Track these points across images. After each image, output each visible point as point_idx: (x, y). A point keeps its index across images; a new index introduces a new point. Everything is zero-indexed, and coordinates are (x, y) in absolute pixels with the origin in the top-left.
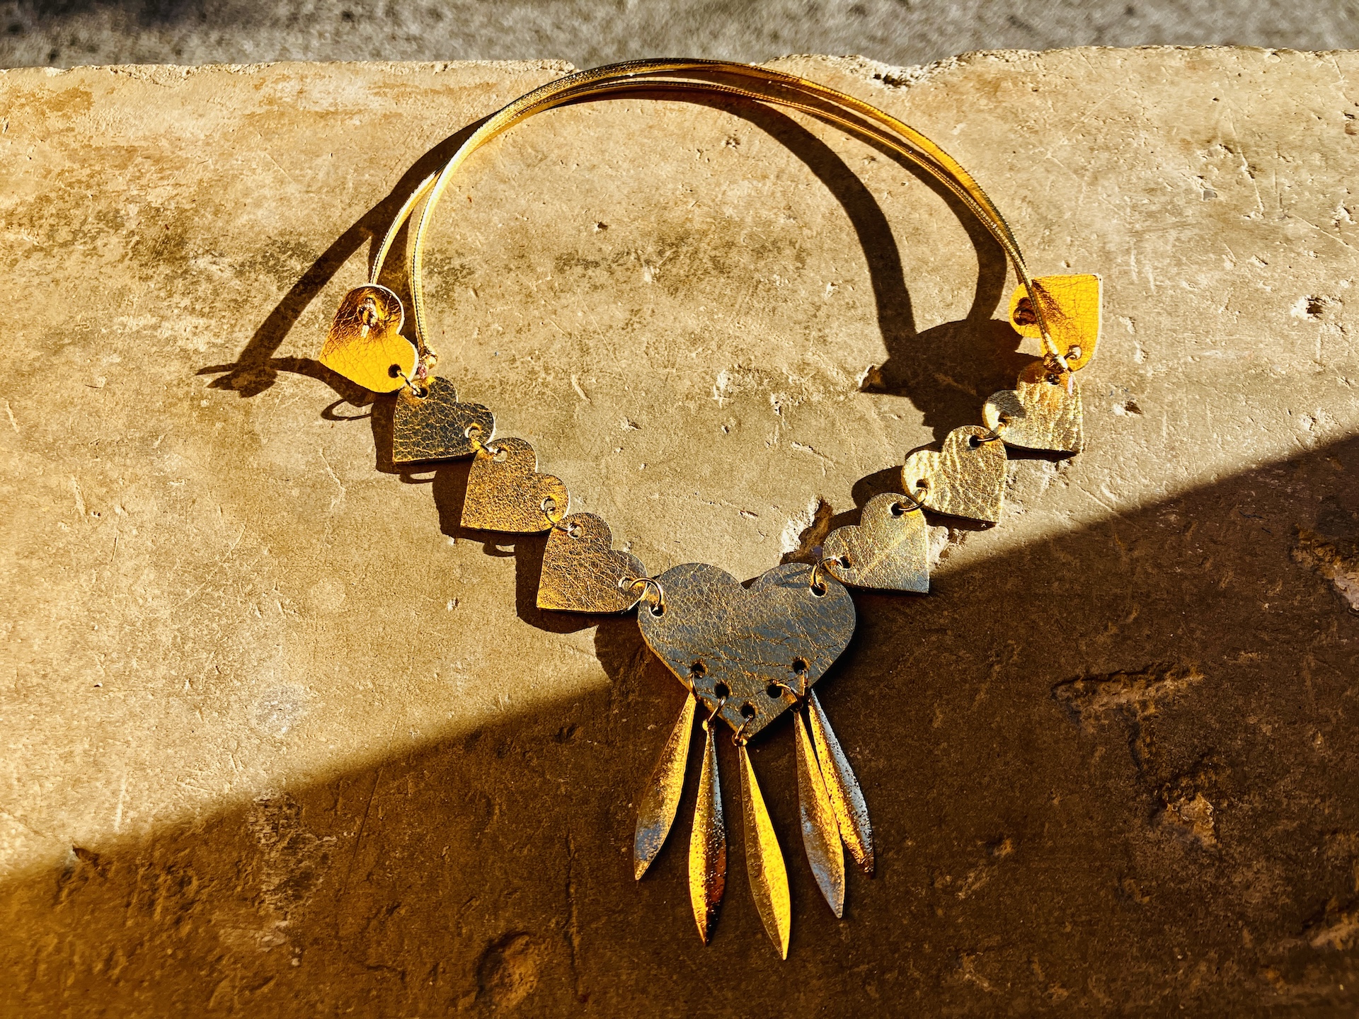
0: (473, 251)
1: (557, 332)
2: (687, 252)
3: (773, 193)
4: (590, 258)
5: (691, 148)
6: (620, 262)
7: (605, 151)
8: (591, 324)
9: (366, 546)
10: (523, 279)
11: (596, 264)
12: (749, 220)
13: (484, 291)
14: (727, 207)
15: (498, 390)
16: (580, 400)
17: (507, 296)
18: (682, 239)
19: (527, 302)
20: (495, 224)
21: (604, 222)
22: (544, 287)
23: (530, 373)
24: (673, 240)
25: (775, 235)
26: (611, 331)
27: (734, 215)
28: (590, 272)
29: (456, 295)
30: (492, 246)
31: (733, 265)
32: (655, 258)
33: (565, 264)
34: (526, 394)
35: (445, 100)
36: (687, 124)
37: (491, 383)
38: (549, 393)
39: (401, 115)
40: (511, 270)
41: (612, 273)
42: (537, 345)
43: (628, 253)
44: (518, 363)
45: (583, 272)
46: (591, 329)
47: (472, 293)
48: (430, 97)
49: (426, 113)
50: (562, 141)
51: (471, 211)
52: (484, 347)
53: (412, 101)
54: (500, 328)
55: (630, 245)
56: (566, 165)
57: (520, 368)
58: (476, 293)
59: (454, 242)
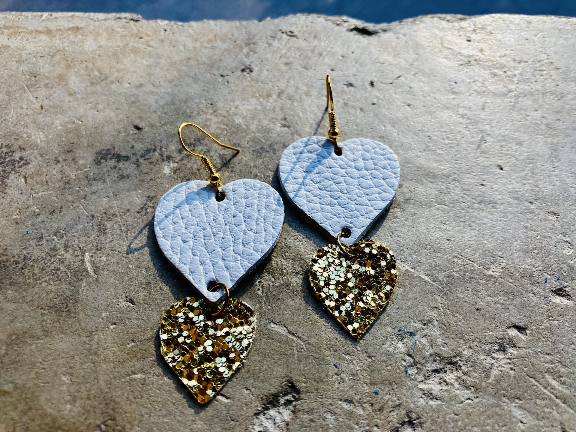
0: (34, 146)
1: (83, 214)
2: (202, 150)
3: (274, 108)
4: (123, 153)
5: (216, 73)
6: (147, 157)
7: (152, 74)
8: (112, 207)
10: (67, 170)
11: (127, 158)
12: (253, 127)
13: (32, 178)
14: (238, 117)
15: (20, 266)
16: (88, 275)
17: (50, 184)
18: (199, 140)
19: (65, 188)
20: (56, 127)
21: (140, 126)
22: (81, 176)
23: (52, 249)
24: (192, 141)
25: (272, 139)
26: (128, 214)
27: (243, 123)
28: (121, 165)
29: (10, 181)
30: (48, 143)
32: (175, 155)
34: (43, 269)
35: (43, 37)
36: (215, 57)
37: (15, 259)
38: (63, 268)
39: (9, 46)
40: (59, 162)
41: (138, 166)
42: (63, 225)
43: (154, 150)
44: (44, 242)
45: (116, 164)
46: (112, 212)
47: (23, 180)
48: (34, 35)
49: (28, 46)
50: (122, 66)
51: (40, 116)
52: (19, 226)
53: (20, 37)
54: (38, 210)
55: (157, 144)
56: (121, 84)
57: (44, 246)
58: (26, 180)
59: (20, 140)
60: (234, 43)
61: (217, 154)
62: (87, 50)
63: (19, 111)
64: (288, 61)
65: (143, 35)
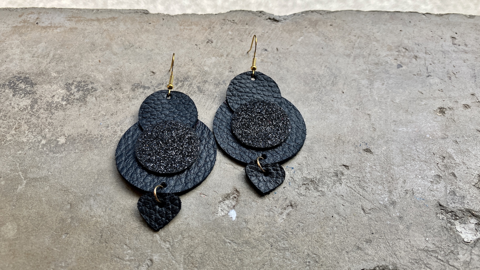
0: (98, 81)
1: (128, 115)
2: (188, 84)
3: (225, 62)
4: (146, 85)
5: (193, 44)
6: (159, 87)
7: (158, 44)
9: (30, 208)
10: (118, 94)
11: (148, 88)
12: (214, 72)
13: (99, 97)
14: (206, 67)
15: (99, 139)
17: (109, 100)
18: (186, 79)
19: (117, 103)
20: (109, 72)
21: (154, 72)
22: (125, 97)
23: (114, 132)
24: (182, 79)
25: (224, 78)
27: (208, 70)
28: (146, 91)
29: (88, 99)
30: (106, 80)
31: (206, 89)
33: (135, 88)
34: (111, 141)
35: (96, 23)
36: (192, 35)
37: (96, 136)
39: (77, 28)
40: (112, 89)
42: (119, 120)
43: (163, 84)
44: (110, 128)
45: (143, 91)
47: (95, 99)
48: (90, 22)
49: (88, 28)
50: (141, 40)
51: (99, 66)
52: (96, 121)
53: (82, 23)
54: (104, 113)
55: (164, 81)
56: (141, 49)
57: (110, 130)
58: (96, 99)
59: (90, 78)
60: (202, 27)
61: (196, 86)
62: (121, 30)
63: (88, 63)
64: (232, 37)
65: (151, 22)
